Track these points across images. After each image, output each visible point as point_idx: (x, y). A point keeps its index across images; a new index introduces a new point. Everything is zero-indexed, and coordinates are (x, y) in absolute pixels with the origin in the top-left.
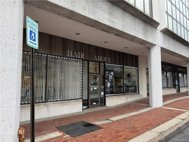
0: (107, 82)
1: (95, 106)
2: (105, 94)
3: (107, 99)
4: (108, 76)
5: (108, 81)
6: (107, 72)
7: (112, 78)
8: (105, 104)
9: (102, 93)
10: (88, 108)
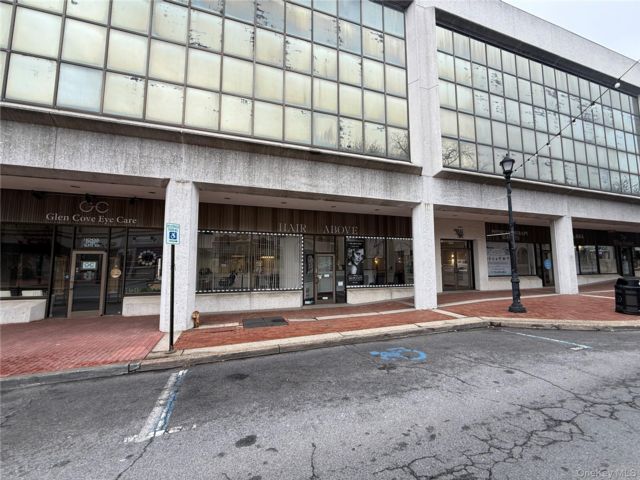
0: (350, 266)
1: (325, 302)
2: (345, 284)
3: (349, 293)
4: (353, 256)
5: (353, 263)
6: (350, 251)
7: (361, 259)
8: (346, 301)
9: (341, 284)
10: (313, 304)
